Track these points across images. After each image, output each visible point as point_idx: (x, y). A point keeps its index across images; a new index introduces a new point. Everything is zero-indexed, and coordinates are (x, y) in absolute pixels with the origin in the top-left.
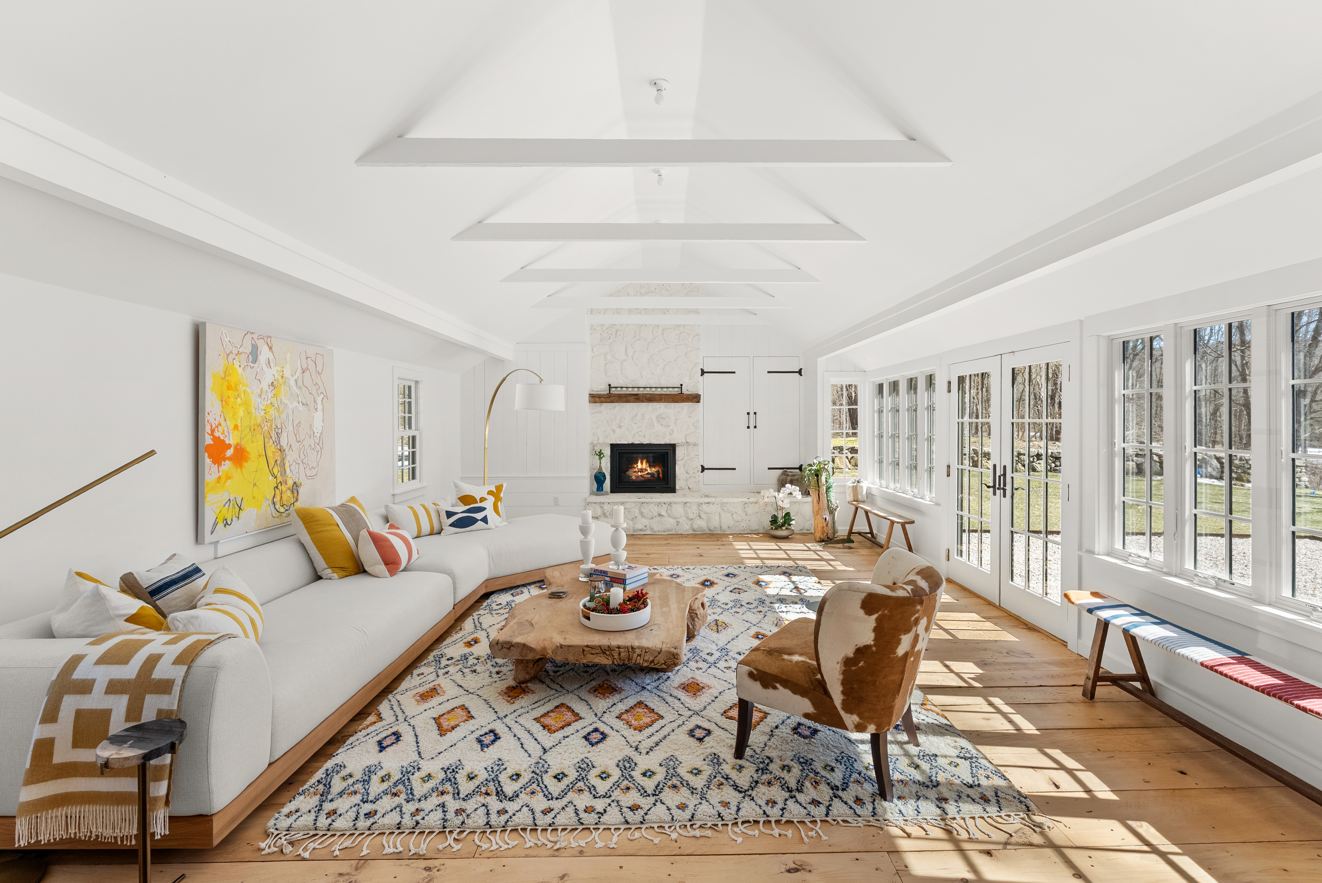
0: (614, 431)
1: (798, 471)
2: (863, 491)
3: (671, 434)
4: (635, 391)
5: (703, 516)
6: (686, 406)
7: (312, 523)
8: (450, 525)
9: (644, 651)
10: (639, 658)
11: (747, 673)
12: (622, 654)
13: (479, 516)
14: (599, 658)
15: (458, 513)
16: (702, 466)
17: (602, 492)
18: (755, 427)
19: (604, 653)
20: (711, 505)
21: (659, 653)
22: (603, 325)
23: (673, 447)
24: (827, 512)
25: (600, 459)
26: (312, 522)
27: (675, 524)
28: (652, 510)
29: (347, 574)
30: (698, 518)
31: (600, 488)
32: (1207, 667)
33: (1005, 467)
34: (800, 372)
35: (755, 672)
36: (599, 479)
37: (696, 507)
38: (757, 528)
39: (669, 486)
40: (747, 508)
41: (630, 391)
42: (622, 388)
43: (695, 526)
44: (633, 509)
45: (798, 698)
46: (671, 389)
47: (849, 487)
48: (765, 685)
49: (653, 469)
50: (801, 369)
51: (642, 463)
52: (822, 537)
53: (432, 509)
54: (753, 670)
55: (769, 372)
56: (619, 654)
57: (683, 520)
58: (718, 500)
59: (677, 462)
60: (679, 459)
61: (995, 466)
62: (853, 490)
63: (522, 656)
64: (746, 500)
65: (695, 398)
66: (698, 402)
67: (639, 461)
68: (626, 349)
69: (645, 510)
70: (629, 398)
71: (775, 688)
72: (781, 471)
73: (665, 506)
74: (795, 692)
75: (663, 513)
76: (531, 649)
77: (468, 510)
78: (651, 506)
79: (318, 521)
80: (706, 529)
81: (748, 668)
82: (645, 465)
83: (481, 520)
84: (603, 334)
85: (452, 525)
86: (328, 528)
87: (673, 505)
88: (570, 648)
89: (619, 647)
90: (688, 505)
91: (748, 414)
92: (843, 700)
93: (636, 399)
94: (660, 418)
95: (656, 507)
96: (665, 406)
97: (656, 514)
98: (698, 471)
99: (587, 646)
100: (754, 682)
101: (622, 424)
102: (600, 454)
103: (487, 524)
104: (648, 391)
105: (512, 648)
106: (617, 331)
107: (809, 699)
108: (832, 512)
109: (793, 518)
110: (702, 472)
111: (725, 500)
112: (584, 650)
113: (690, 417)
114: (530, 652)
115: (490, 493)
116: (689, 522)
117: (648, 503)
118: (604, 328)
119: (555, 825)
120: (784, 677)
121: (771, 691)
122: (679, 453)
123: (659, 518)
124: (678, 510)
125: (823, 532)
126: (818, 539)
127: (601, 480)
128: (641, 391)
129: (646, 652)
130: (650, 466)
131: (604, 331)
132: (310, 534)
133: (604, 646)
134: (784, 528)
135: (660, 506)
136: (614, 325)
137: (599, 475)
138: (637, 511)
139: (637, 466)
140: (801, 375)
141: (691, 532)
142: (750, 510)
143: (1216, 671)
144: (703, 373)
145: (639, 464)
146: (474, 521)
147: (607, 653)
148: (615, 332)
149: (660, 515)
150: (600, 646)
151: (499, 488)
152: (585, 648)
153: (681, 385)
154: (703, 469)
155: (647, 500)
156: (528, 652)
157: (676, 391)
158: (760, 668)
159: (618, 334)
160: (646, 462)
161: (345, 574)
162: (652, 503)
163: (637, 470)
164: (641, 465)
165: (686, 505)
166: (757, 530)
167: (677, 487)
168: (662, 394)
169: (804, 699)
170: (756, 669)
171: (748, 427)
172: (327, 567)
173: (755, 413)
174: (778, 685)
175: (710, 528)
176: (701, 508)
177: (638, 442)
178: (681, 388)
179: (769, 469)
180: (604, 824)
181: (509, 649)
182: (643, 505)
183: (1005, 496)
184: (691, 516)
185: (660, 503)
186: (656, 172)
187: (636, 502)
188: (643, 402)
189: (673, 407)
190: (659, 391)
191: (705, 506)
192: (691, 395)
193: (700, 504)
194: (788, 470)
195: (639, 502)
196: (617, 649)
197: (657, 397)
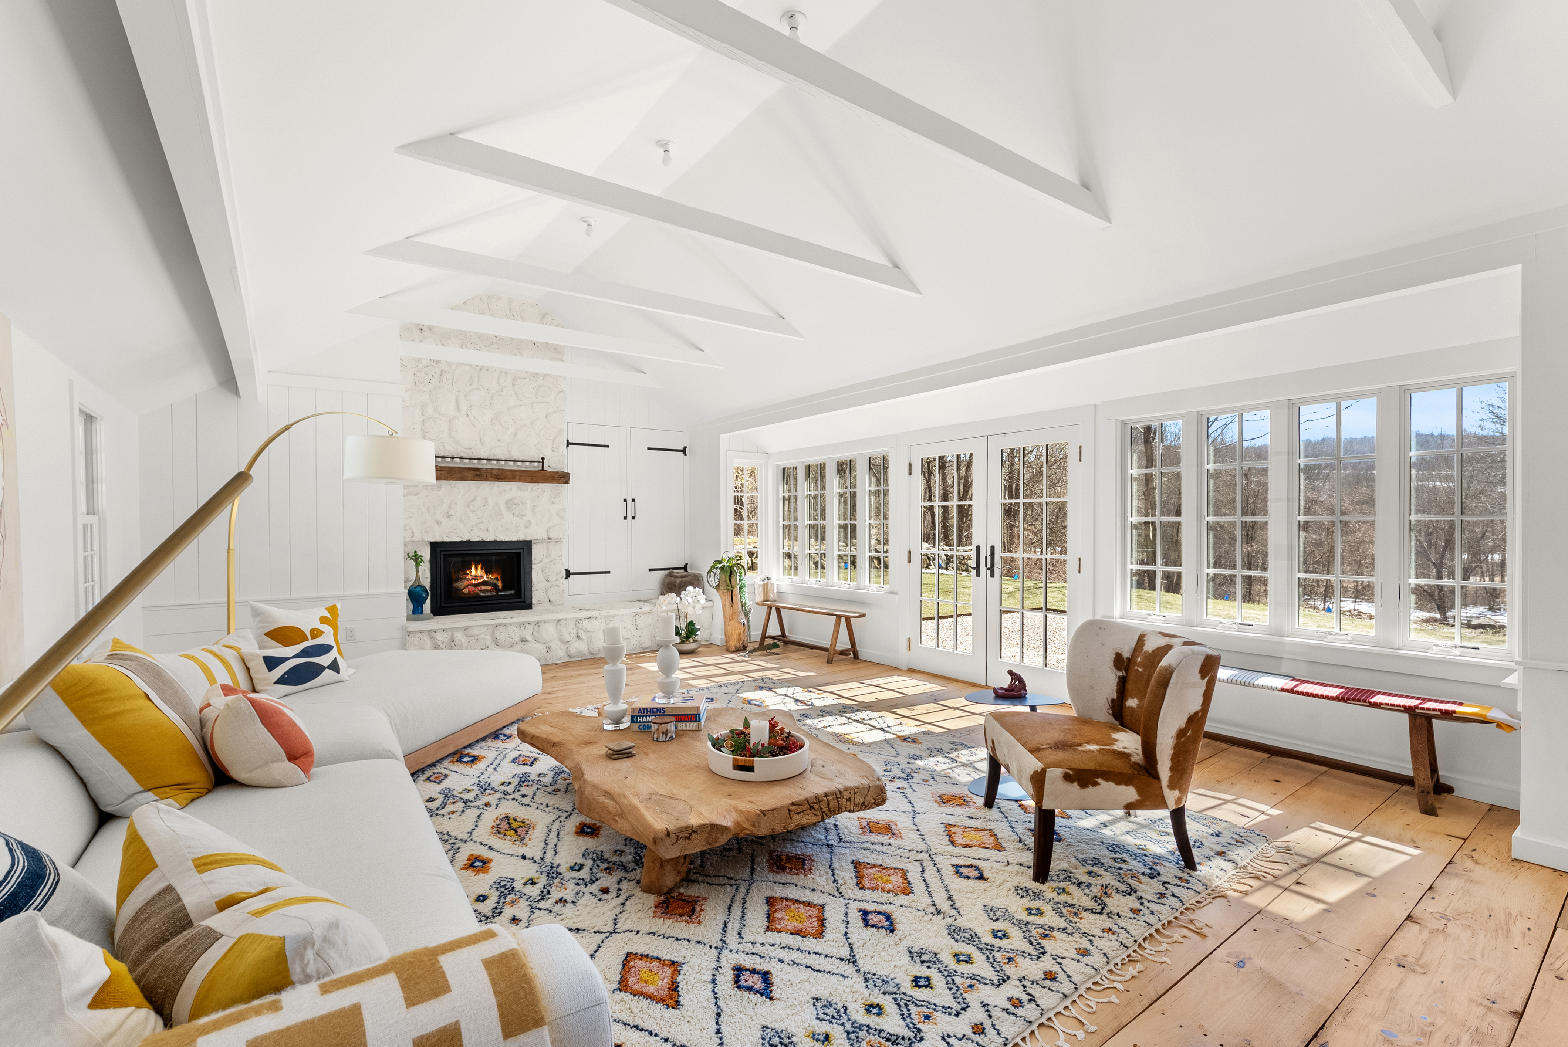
0: (438, 523)
1: (682, 571)
2: (774, 590)
3: (526, 527)
4: (475, 464)
5: (583, 636)
6: (547, 488)
7: (87, 699)
8: (277, 682)
9: (852, 793)
10: (848, 803)
11: (1062, 776)
12: (831, 804)
13: (324, 660)
14: (807, 817)
15: (287, 659)
16: (566, 570)
17: (421, 616)
18: (634, 518)
19: (812, 808)
20: (594, 620)
21: (868, 791)
22: (419, 360)
23: (527, 545)
24: (743, 616)
25: (417, 565)
26: (91, 695)
27: (545, 651)
28: (512, 634)
29: (195, 795)
30: (575, 639)
31: (417, 609)
32: (1287, 691)
33: (993, 548)
34: (684, 451)
35: (1071, 772)
36: (415, 596)
37: (573, 625)
38: (650, 644)
39: (522, 600)
40: (638, 621)
41: (466, 464)
42: (453, 458)
43: (573, 651)
44: (483, 636)
45: (1122, 788)
46: (528, 464)
47: (760, 585)
48: (1083, 785)
49: (490, 576)
50: (686, 447)
51: (476, 569)
52: (738, 645)
53: (231, 656)
54: (1068, 771)
55: (649, 449)
56: (828, 805)
57: (555, 645)
58: (603, 613)
59: (533, 566)
60: (537, 561)
61: (978, 548)
62: (764, 589)
63: (710, 844)
64: (638, 610)
65: (563, 478)
66: (567, 482)
67: (473, 566)
68: (457, 401)
69: (501, 635)
70: (465, 474)
71: (1096, 784)
72: (666, 572)
73: (530, 628)
74: (1118, 783)
75: (528, 637)
76: (723, 829)
77: (303, 651)
78: (511, 629)
79: (104, 692)
80: (586, 652)
81: (1061, 770)
82: (480, 572)
83: (329, 667)
84: (418, 374)
85: (282, 681)
86: (128, 706)
87: (542, 625)
88: (775, 812)
89: (826, 795)
90: (563, 623)
91: (625, 500)
92: (1170, 776)
93: (477, 475)
94: (510, 504)
95: (517, 630)
96: (518, 488)
97: (517, 639)
98: (559, 577)
99: (793, 804)
100: (1070, 784)
101: (452, 512)
102: (416, 558)
103: (339, 673)
104: (494, 465)
105: (694, 835)
106: (442, 372)
107: (1134, 786)
108: (747, 615)
109: (698, 627)
110: (566, 578)
111: (612, 612)
112: (790, 811)
113: (553, 502)
114: (722, 834)
115: (323, 620)
116: (564, 647)
117: (505, 625)
118: (420, 366)
119: (1010, 1039)
120: (1104, 769)
121: (1091, 790)
122: (537, 553)
123: (521, 645)
124: (549, 631)
125: (739, 639)
126: (733, 649)
127: (421, 596)
128: (484, 465)
129: (855, 793)
130: (487, 573)
131: (419, 371)
132: (86, 723)
133: (811, 797)
134: (691, 640)
135: (522, 628)
136: (438, 362)
137: (418, 589)
138: (488, 637)
139: (471, 572)
140: (686, 455)
141: (566, 659)
142: (642, 622)
143: (1297, 693)
144: (568, 444)
145: (473, 570)
146: (318, 669)
147: (816, 806)
148: (438, 373)
149: (524, 640)
150: (807, 800)
151: (332, 610)
152: (792, 808)
153: (543, 459)
154: (568, 574)
155: (505, 621)
156: (719, 835)
157: (537, 466)
158: (1074, 766)
159: (445, 377)
160: (482, 569)
161: (189, 795)
162: (511, 624)
163: (470, 577)
164: (476, 572)
165: (559, 623)
166: (650, 647)
167: (534, 601)
168: (516, 471)
169: (1128, 787)
170: (1070, 769)
171: (625, 518)
172: (141, 789)
173: (633, 500)
174: (1099, 780)
175: (592, 651)
176: (580, 626)
177: (478, 539)
178: (543, 463)
179: (650, 570)
180: (1050, 1010)
181: (688, 838)
182: (499, 628)
183: (992, 575)
184: (567, 637)
185: (523, 624)
186: (662, 146)
187: (487, 626)
188: (486, 480)
189: (529, 490)
190: (511, 466)
191: (585, 623)
192: (557, 473)
193: (578, 621)
194: (675, 571)
195: (492, 625)
196: (825, 799)
197: (509, 473)
